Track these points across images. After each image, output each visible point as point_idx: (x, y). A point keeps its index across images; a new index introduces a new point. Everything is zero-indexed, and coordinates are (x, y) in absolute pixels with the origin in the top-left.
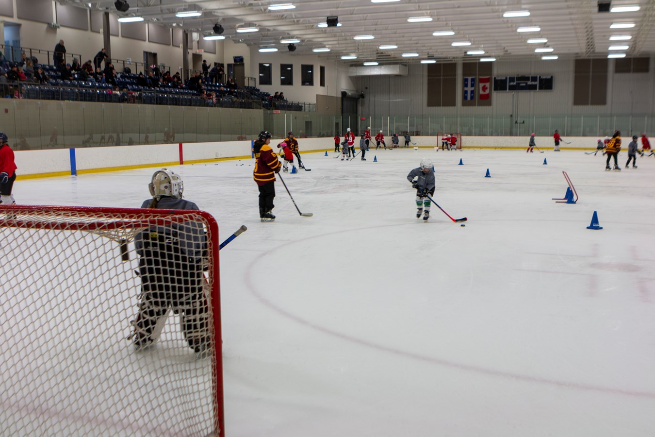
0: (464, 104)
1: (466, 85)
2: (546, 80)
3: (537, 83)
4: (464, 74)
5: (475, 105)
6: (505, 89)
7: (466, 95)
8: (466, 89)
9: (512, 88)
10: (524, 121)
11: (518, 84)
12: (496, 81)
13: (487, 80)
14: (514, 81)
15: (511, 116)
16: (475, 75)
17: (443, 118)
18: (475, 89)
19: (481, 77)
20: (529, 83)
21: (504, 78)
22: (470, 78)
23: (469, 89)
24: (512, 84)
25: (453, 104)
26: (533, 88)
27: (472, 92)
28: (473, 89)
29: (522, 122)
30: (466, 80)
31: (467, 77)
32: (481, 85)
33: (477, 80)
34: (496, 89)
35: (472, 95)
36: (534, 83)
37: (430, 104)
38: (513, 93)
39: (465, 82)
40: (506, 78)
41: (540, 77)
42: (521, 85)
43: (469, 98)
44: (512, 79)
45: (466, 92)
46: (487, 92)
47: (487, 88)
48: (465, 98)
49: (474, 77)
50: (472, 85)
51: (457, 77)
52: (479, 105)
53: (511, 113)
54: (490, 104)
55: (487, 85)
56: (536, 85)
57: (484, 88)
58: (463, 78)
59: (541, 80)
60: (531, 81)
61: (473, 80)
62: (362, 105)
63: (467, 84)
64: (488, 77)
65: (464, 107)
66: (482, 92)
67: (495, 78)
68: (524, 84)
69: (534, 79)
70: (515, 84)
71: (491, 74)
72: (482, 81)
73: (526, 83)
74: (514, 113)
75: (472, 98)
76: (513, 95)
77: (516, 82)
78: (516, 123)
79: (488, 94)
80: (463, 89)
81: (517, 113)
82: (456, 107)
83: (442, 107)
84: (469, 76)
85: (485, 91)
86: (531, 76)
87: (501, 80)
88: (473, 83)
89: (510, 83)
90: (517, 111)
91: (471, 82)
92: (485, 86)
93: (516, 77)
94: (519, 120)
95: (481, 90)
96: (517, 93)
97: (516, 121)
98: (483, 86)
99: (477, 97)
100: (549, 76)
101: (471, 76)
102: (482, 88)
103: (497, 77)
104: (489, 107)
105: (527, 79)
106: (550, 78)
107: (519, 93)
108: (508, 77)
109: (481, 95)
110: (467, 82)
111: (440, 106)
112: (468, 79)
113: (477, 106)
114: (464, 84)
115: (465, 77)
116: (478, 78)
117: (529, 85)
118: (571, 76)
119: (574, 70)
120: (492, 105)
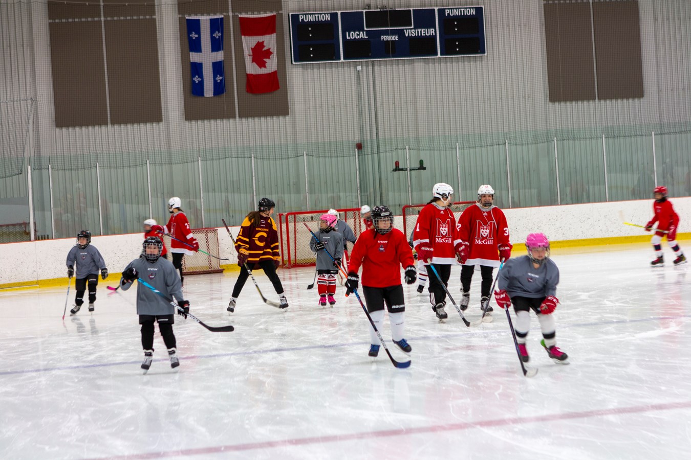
0: (191, 114)
1: (193, 44)
2: (463, 20)
3: (434, 32)
4: (182, 6)
5: (231, 116)
6: (333, 55)
7: (197, 79)
8: (195, 57)
9: (356, 51)
10: (421, 162)
11: (374, 36)
12: (300, 28)
13: (267, 26)
14: (361, 29)
15: (359, 146)
16: (224, 9)
17: (143, 164)
18: (228, 55)
19: (244, 15)
20: (411, 32)
21: (328, 18)
22: (205, 20)
23: (207, 57)
24: (353, 35)
25: (152, 113)
26: (423, 48)
27: (218, 68)
28: (219, 56)
29: (418, 166)
30: (193, 26)
31: (193, 17)
32: (249, 42)
33: (231, 28)
34: (302, 55)
35: (219, 78)
36: (423, 32)
37: (65, 117)
38: (361, 66)
39: (189, 32)
40: (334, 16)
41: (441, 12)
42: (384, 38)
43: (209, 90)
44: (352, 20)
45: (196, 69)
46: (272, 65)
47: (268, 54)
48: (196, 90)
49: (219, 16)
50: (217, 45)
51: (156, 17)
52: (244, 115)
53: (357, 139)
54: (282, 110)
55: (269, 41)
56: (432, 38)
57: (260, 54)
58: (180, 19)
59: (447, 22)
61: (216, 25)
63: (199, 39)
64: (268, 14)
65: (194, 123)
66: (252, 68)
67: (293, 18)
68: (395, 38)
69: (424, 18)
70: (363, 35)
71: (277, 3)
72: (249, 27)
73: (401, 33)
74: (367, 137)
75: (219, 89)
76: (359, 74)
77: (366, 31)
78: (397, 169)
79: (274, 74)
80: (184, 58)
81: (377, 134)
82: (162, 125)
83: (110, 126)
84: (202, 14)
85: (262, 64)
86: (411, 9)
87: (317, 25)
88: (217, 35)
89: (347, 33)
90: (377, 129)
91: (212, 32)
92: (260, 45)
93: (364, 11)
94: (409, 161)
95: (248, 59)
96: (370, 67)
97: (397, 163)
98: (253, 45)
99: (235, 85)
100: (470, 8)
101: (209, 14)
102: (252, 54)
103: (303, 14)
104: (281, 118)
105: (401, 17)
106: (474, 13)
107: (376, 68)
108: (339, 13)
109: (249, 76)
110: (198, 32)
111: (106, 124)
112: (198, 21)
113: (238, 118)
114: (186, 40)
115: (187, 17)
116: (235, 18)
117: (411, 39)
118: (533, 8)
120: (290, 111)
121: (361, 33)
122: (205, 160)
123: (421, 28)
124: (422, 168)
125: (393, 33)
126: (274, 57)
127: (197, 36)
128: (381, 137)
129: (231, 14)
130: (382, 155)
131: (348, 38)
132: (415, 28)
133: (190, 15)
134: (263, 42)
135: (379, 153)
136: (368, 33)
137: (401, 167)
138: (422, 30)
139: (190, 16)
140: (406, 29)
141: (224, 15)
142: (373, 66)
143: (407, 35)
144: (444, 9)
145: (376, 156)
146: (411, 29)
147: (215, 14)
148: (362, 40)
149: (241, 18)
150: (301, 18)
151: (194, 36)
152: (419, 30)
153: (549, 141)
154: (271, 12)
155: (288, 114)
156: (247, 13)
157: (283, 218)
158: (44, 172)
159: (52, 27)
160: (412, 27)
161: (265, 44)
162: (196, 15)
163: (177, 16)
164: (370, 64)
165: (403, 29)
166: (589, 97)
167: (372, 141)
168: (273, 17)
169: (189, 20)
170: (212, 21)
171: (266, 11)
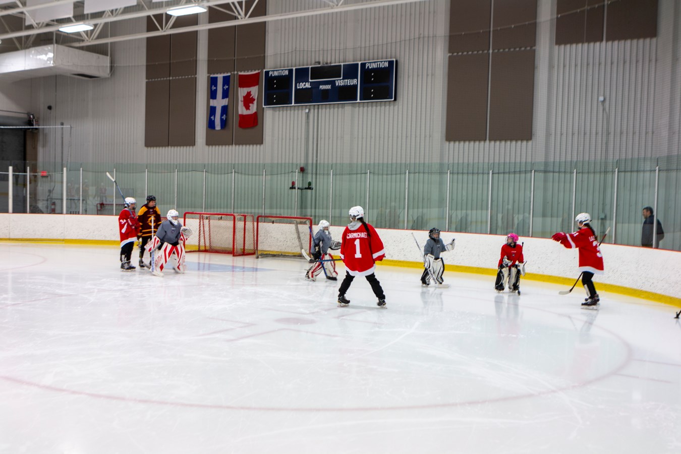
0: (210, 142)
1: (213, 95)
2: (378, 71)
3: (356, 82)
4: (211, 68)
5: (230, 143)
6: (289, 100)
7: (212, 117)
8: (213, 103)
9: (304, 97)
11: (315, 86)
12: (270, 80)
13: (255, 80)
14: (306, 80)
15: (302, 170)
16: (232, 69)
18: (230, 102)
19: (240, 73)
20: (340, 82)
21: (287, 73)
22: (220, 76)
23: (219, 103)
24: (302, 86)
25: (191, 142)
26: (346, 95)
27: (225, 109)
28: (225, 102)
30: (213, 82)
31: (215, 76)
32: (242, 92)
33: (235, 82)
34: (269, 102)
35: (224, 117)
36: (349, 82)
38: (307, 110)
39: (212, 86)
40: (291, 71)
41: (363, 65)
42: (322, 87)
43: (218, 126)
44: (302, 74)
45: (212, 111)
46: (253, 108)
47: (252, 100)
48: (211, 124)
49: (229, 74)
50: (225, 95)
51: (197, 76)
52: (240, 142)
53: (302, 163)
54: (259, 140)
55: (254, 91)
56: (356, 86)
57: (248, 100)
58: (208, 77)
59: (366, 72)
61: (226, 80)
62: (44, 146)
63: (216, 90)
64: (257, 72)
65: (211, 148)
66: (242, 110)
67: (267, 73)
68: (328, 87)
69: (351, 71)
70: (308, 85)
71: (261, 65)
72: (244, 82)
73: (333, 83)
74: (310, 162)
75: (224, 124)
76: (308, 115)
77: (311, 82)
78: (293, 188)
79: (254, 115)
80: (208, 102)
81: (317, 161)
82: (196, 148)
83: (170, 148)
84: (221, 73)
85: (247, 108)
86: (342, 64)
87: (280, 78)
88: (226, 87)
89: (298, 84)
90: (317, 157)
91: (224, 86)
92: (249, 94)
93: (310, 67)
95: (241, 104)
96: (316, 110)
98: (245, 94)
99: (234, 122)
100: (385, 62)
101: (224, 73)
102: (243, 100)
103: (272, 71)
104: (259, 146)
105: (334, 71)
106: (387, 66)
107: (320, 110)
108: (294, 69)
109: (242, 116)
110: (216, 86)
112: (216, 78)
113: (234, 145)
114: (210, 91)
115: (211, 76)
116: (237, 73)
117: (340, 87)
118: (440, 55)
119: (448, 34)
120: (264, 142)
121: (307, 83)
123: (348, 79)
124: (309, 188)
125: (328, 83)
126: (255, 102)
127: (215, 88)
129: (235, 72)
130: (318, 176)
131: (298, 88)
132: (343, 79)
134: (250, 92)
135: (316, 174)
136: (311, 84)
138: (349, 80)
139: (214, 74)
140: (337, 80)
141: (231, 74)
142: (318, 109)
143: (337, 85)
144: (365, 63)
146: (341, 80)
147: (227, 73)
148: (307, 89)
149: (240, 75)
150: (270, 74)
151: (214, 88)
152: (346, 80)
153: (441, 173)
154: (259, 70)
155: (262, 143)
156: (244, 71)
159: (147, 83)
160: (342, 78)
161: (252, 93)
162: (217, 74)
163: (207, 75)
164: (316, 107)
165: (335, 81)
167: (312, 164)
168: (259, 73)
169: (212, 78)
170: (224, 78)
171: (255, 70)
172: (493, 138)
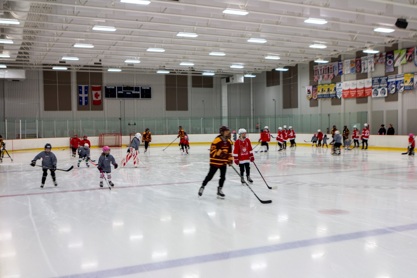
0: (79, 109)
2: (146, 90)
3: (139, 92)
4: (78, 83)
5: (89, 110)
6: (115, 97)
7: (81, 101)
8: (80, 95)
9: (120, 96)
10: (135, 123)
11: (125, 93)
12: (107, 90)
13: (99, 89)
14: (122, 91)
15: (120, 119)
16: (88, 84)
17: (66, 121)
18: (89, 95)
19: (93, 86)
20: (134, 92)
21: (114, 88)
22: (83, 86)
23: (83, 95)
24: (120, 92)
25: (69, 108)
26: (136, 96)
27: (86, 98)
28: (87, 95)
29: (134, 124)
30: (80, 88)
32: (94, 92)
33: (90, 88)
34: (107, 96)
35: (86, 101)
36: (137, 92)
37: (47, 108)
38: (121, 100)
39: (79, 89)
41: (141, 88)
42: (127, 93)
43: (84, 103)
44: (120, 89)
45: (81, 98)
46: (99, 98)
47: (99, 95)
48: (80, 103)
49: (87, 86)
50: (86, 93)
51: (71, 85)
52: (93, 109)
53: (120, 117)
54: (101, 109)
55: (99, 92)
56: (139, 94)
57: (97, 96)
58: (77, 86)
59: (143, 90)
60: (135, 91)
61: (86, 88)
63: (81, 91)
64: (99, 86)
65: (79, 111)
66: (94, 99)
68: (130, 93)
69: (137, 89)
70: (122, 92)
71: (101, 84)
72: (94, 89)
73: (131, 92)
75: (86, 103)
78: (129, 125)
79: (100, 100)
80: (78, 95)
81: (125, 116)
82: (72, 111)
83: (58, 111)
84: (83, 85)
85: (97, 98)
86: (134, 87)
87: (111, 89)
88: (86, 90)
90: (125, 115)
92: (97, 93)
93: (123, 86)
94: (132, 122)
95: (94, 97)
96: (124, 100)
97: (129, 123)
98: (95, 93)
99: (90, 103)
100: (148, 87)
101: (84, 85)
102: (95, 95)
104: (101, 111)
105: (132, 89)
106: (149, 89)
107: (125, 100)
108: (117, 87)
109: (94, 101)
110: (81, 89)
111: (57, 110)
112: (81, 87)
113: (90, 111)
114: (78, 91)
115: (79, 85)
116: (91, 86)
117: (134, 94)
118: (163, 88)
119: (165, 83)
120: (104, 110)
122: (82, 120)
124: (135, 124)
125: (129, 92)
128: (125, 117)
129: (90, 85)
130: (126, 121)
131: (118, 93)
133: (80, 85)
135: (125, 120)
136: (123, 92)
137: (130, 124)
145: (124, 121)
147: (86, 85)
148: (122, 94)
149: (92, 87)
150: (107, 87)
151: (80, 90)
153: (165, 120)
156: (94, 85)
157: (101, 135)
158: (41, 122)
159: (44, 85)
162: (81, 85)
163: (76, 85)
166: (175, 110)
167: (123, 118)
168: (100, 87)
169: (79, 87)
170: (85, 87)
171: (98, 85)
172: (179, 110)
